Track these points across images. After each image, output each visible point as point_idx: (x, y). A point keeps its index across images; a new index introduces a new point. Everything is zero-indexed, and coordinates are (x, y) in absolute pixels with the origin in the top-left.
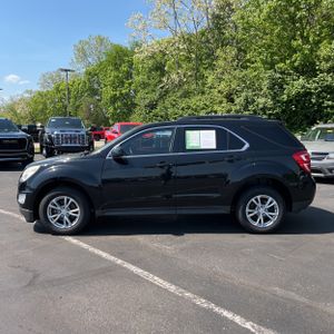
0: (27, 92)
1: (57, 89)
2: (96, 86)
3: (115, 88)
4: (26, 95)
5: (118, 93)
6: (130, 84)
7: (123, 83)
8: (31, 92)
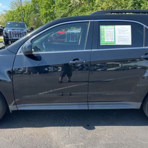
0: (4, 11)
1: (19, 9)
2: (37, 8)
3: (46, 9)
4: (4, 13)
5: (48, 12)
6: (54, 7)
7: (50, 6)
8: (6, 11)
